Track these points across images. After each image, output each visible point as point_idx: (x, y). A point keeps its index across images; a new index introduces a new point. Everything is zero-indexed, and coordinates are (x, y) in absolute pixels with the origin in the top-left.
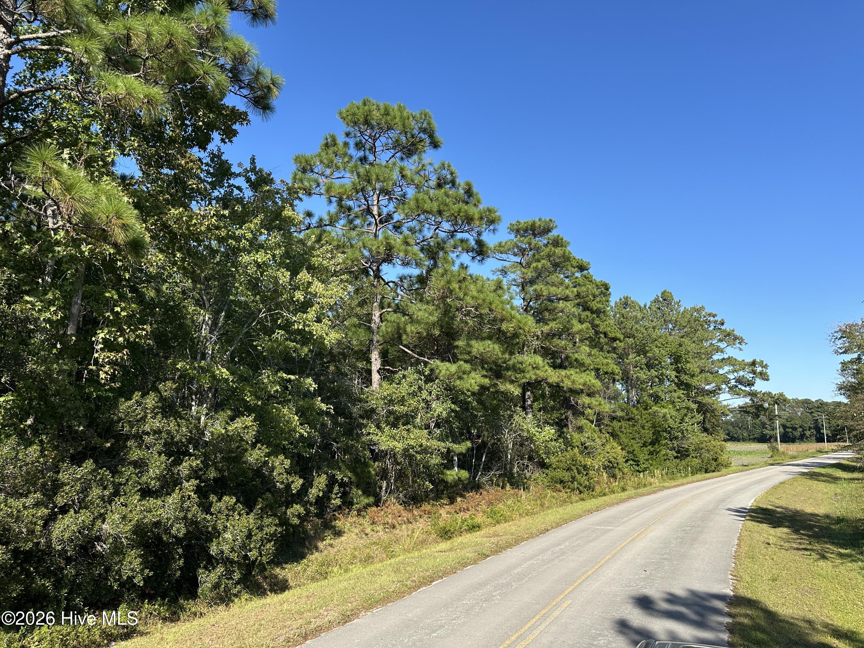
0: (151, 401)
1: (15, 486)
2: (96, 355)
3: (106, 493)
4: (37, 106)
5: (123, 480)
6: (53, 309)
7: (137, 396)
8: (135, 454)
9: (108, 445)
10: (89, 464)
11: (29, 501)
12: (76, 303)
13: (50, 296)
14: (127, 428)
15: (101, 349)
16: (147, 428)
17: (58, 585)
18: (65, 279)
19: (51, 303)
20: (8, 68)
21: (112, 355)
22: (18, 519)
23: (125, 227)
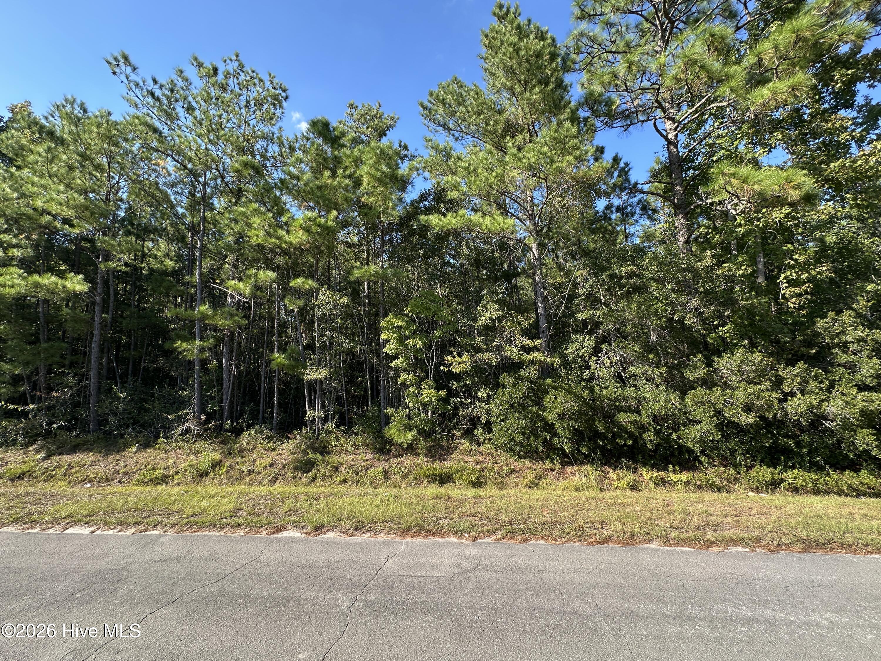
0: (847, 317)
1: (749, 378)
2: (782, 292)
3: (823, 386)
4: (699, 155)
5: (837, 378)
6: (743, 267)
7: (831, 315)
8: (844, 358)
9: (814, 351)
10: (801, 366)
11: (763, 387)
12: (760, 261)
13: (740, 259)
14: (828, 340)
15: (786, 287)
16: (849, 338)
17: (798, 444)
18: (749, 247)
19: (741, 264)
20: (678, 141)
21: (797, 290)
22: (759, 397)
23: (797, 186)
